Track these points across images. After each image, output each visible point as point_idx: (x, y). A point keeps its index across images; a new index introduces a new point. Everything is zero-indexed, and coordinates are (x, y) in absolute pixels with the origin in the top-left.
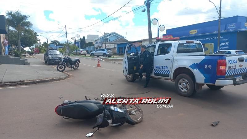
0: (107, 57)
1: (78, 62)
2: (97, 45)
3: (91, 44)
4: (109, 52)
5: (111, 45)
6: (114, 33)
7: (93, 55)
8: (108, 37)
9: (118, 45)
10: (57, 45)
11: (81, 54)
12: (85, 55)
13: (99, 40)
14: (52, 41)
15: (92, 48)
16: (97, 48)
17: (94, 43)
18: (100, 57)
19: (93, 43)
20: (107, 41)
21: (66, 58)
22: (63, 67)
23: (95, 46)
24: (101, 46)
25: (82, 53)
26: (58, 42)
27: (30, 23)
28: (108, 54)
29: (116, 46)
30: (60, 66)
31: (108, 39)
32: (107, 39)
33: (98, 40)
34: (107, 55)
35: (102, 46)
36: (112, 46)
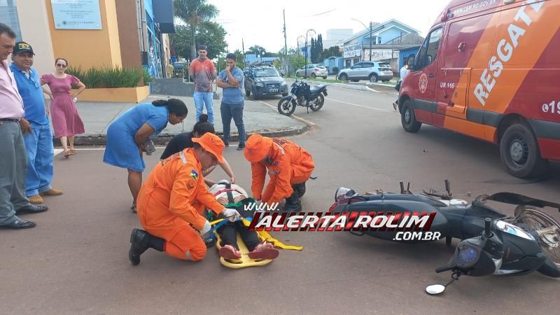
0: (380, 83)
1: (322, 93)
2: (349, 54)
3: (335, 52)
4: (384, 70)
5: (384, 51)
6: (393, 22)
7: (344, 77)
8: (377, 34)
9: (402, 51)
10: (262, 56)
11: (316, 76)
12: (325, 78)
13: (355, 41)
14: (251, 48)
15: (337, 59)
16: (348, 60)
17: (341, 48)
18: (361, 82)
19: (340, 50)
20: (375, 43)
21: (298, 84)
22: (290, 106)
23: (346, 55)
24: (358, 55)
25: (318, 72)
26: (263, 50)
27: (213, 7)
28: (382, 74)
29: (397, 55)
30: (286, 101)
31: (377, 38)
32: (375, 38)
33: (352, 42)
34: (378, 78)
35: (360, 57)
36: (387, 54)
